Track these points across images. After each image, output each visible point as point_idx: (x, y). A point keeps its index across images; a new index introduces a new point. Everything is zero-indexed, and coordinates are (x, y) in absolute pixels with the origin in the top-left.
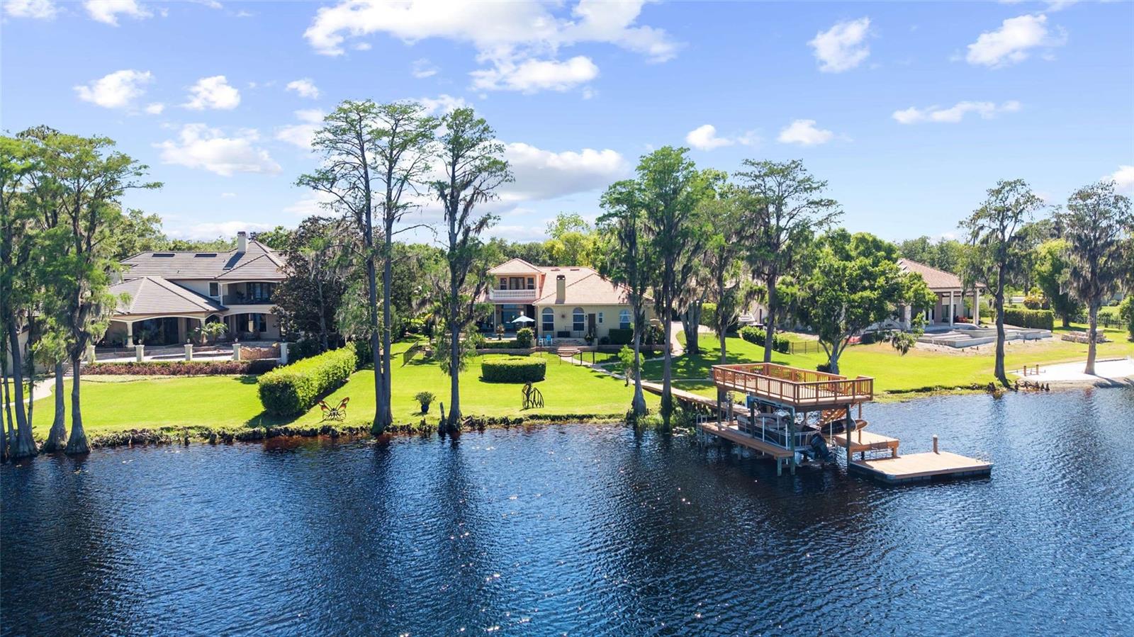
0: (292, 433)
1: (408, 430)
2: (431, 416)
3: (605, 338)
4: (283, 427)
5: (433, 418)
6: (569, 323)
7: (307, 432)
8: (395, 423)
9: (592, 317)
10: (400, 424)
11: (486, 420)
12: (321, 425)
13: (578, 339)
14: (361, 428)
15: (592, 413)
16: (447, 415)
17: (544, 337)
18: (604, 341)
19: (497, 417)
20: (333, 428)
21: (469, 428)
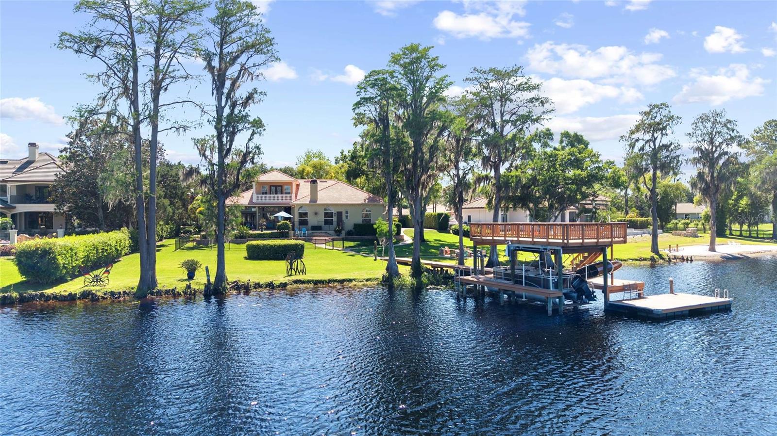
0: (48, 298)
1: (173, 294)
2: (197, 281)
3: (351, 231)
4: (38, 293)
5: (198, 283)
6: (321, 219)
7: (65, 296)
8: (159, 287)
9: (339, 214)
10: (165, 289)
11: (252, 284)
12: (82, 290)
13: (328, 232)
14: (124, 292)
15: (351, 278)
16: (212, 280)
17: (300, 230)
18: (349, 233)
19: (262, 282)
20: (94, 292)
21: (234, 292)
